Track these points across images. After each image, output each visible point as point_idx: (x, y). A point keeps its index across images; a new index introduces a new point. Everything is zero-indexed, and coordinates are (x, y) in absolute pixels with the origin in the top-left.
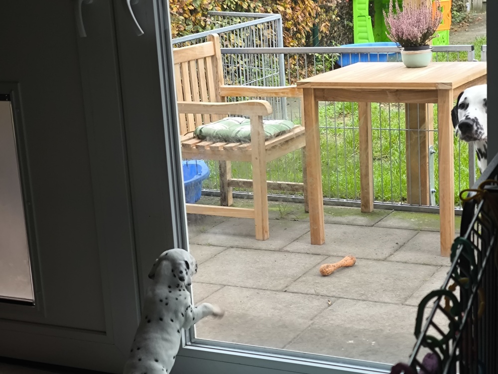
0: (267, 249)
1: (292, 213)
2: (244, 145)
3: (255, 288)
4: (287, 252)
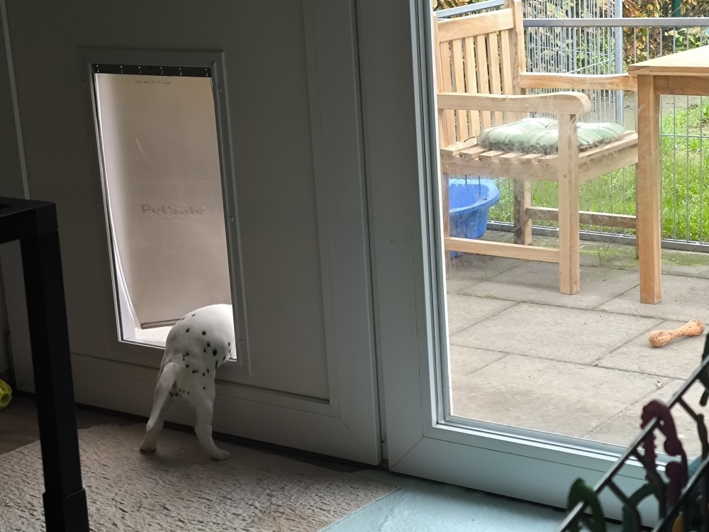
0: (574, 306)
1: (617, 258)
2: (548, 157)
3: (552, 360)
4: (604, 311)
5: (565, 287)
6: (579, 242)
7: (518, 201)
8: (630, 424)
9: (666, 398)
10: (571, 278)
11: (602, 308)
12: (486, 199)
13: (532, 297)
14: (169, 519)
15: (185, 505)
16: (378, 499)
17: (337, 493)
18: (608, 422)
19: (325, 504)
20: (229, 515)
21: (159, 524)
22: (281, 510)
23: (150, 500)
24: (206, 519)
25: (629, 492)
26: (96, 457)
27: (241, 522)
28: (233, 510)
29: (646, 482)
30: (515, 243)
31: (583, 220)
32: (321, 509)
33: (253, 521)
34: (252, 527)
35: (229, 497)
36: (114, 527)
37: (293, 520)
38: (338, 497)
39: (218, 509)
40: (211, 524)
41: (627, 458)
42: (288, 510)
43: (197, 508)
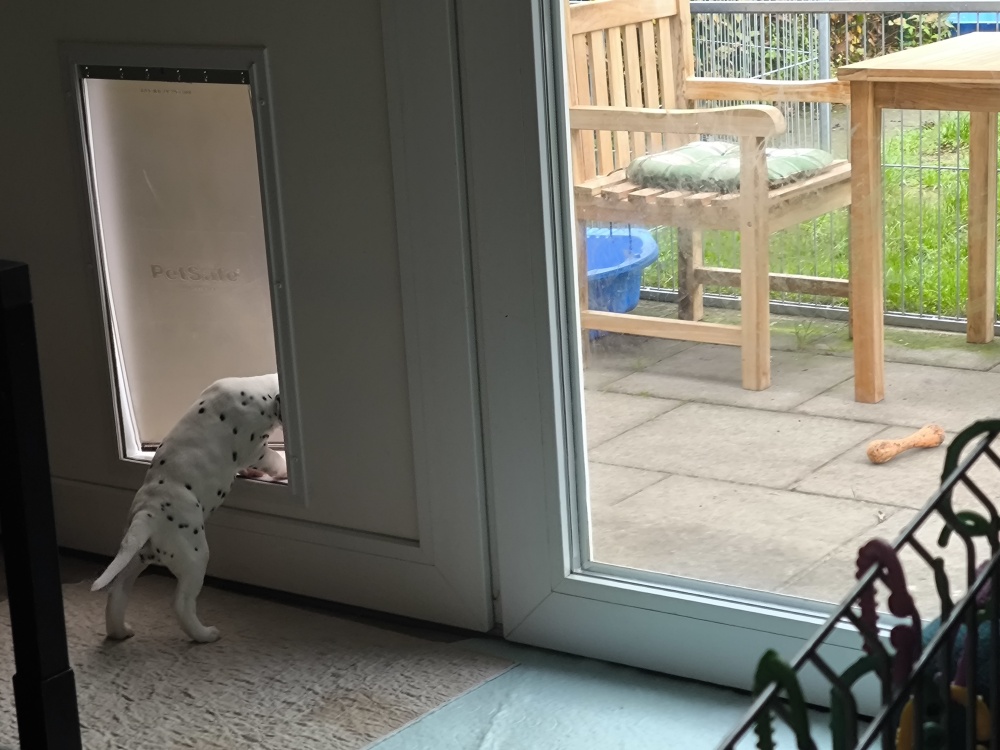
0: (762, 407)
1: (822, 339)
2: (726, 197)
3: (732, 482)
4: (804, 414)
5: (749, 380)
6: (769, 317)
7: (684, 260)
8: (840, 571)
9: (890, 536)
10: (758, 368)
11: (801, 408)
12: (638, 257)
13: (703, 394)
14: (193, 711)
15: (216, 690)
16: (488, 679)
17: (430, 671)
18: (811, 569)
19: (413, 687)
20: (278, 703)
21: (178, 717)
22: (352, 696)
23: (165, 682)
24: (245, 710)
25: (839, 669)
26: (88, 623)
27: (296, 713)
28: (285, 697)
29: (863, 654)
30: (680, 318)
31: (775, 286)
32: (408, 694)
33: (312, 712)
34: (310, 720)
35: (278, 677)
36: (115, 722)
37: (368, 710)
38: (432, 676)
39: (263, 694)
40: (253, 716)
41: (837, 619)
42: (362, 696)
43: (233, 694)
